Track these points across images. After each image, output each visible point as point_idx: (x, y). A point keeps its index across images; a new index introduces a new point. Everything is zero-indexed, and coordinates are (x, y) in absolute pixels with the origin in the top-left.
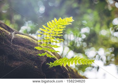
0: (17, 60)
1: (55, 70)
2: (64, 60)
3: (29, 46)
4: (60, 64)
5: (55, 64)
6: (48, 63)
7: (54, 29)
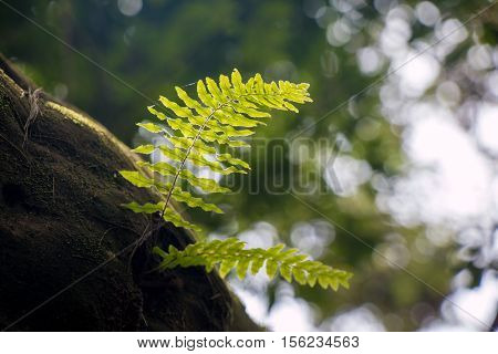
0: (38, 211)
1: (179, 282)
2: (228, 247)
3: (95, 161)
4: (208, 260)
5: (188, 258)
6: (157, 249)
7: (220, 112)
